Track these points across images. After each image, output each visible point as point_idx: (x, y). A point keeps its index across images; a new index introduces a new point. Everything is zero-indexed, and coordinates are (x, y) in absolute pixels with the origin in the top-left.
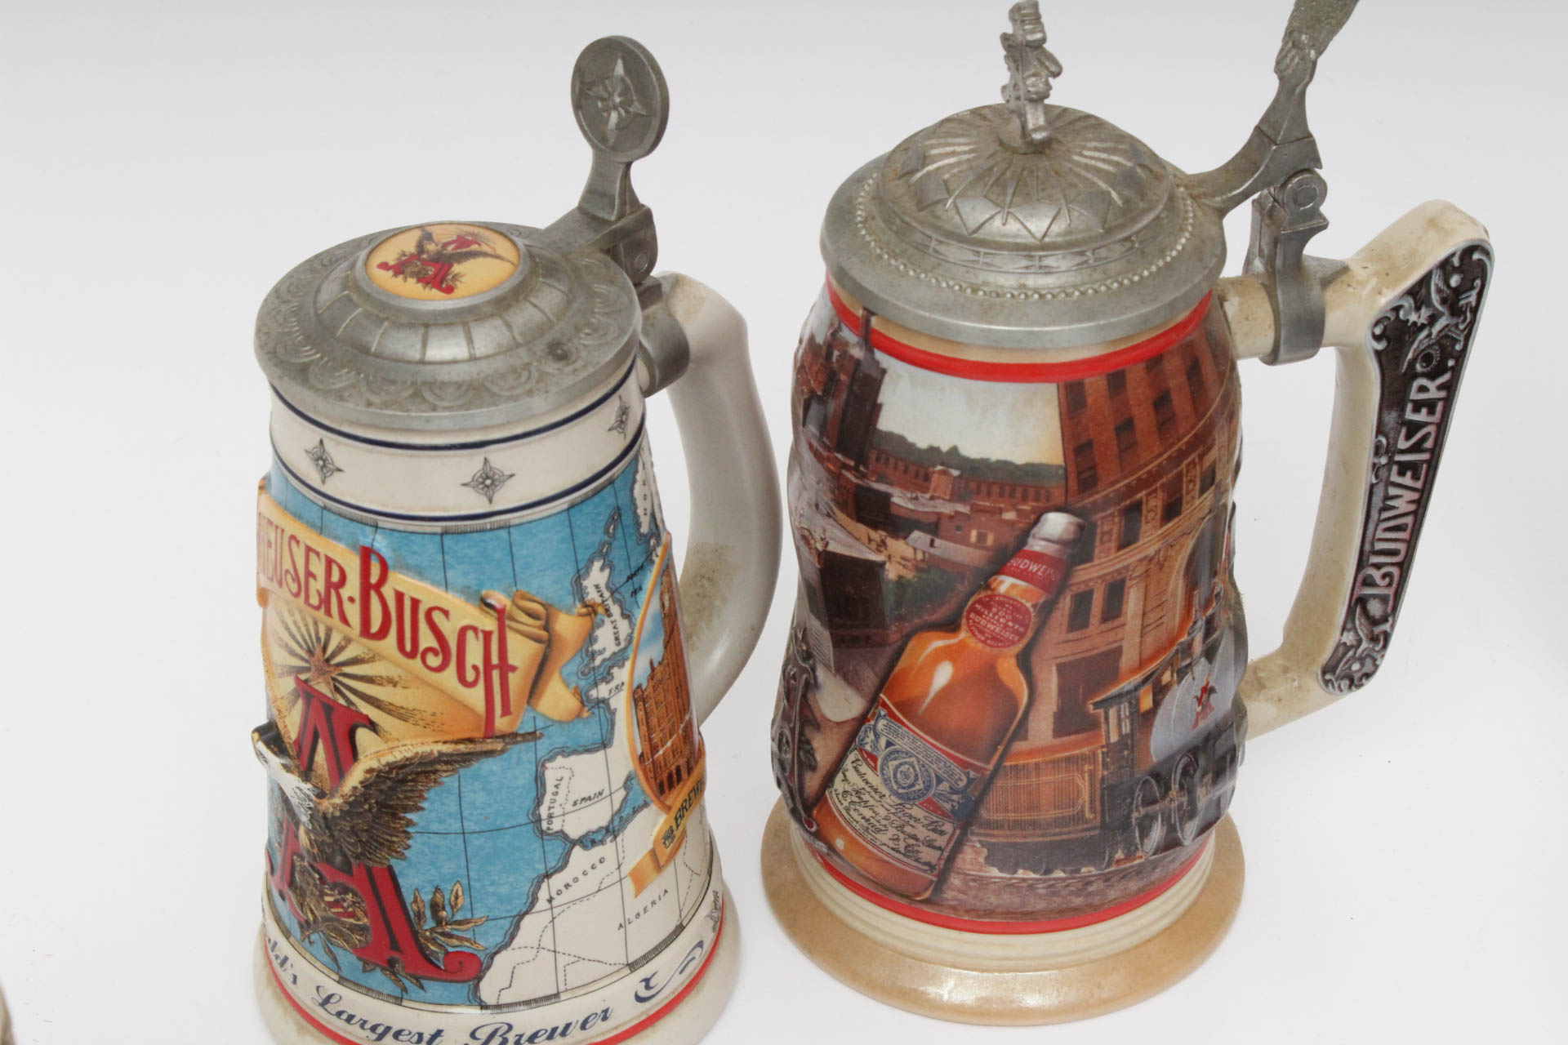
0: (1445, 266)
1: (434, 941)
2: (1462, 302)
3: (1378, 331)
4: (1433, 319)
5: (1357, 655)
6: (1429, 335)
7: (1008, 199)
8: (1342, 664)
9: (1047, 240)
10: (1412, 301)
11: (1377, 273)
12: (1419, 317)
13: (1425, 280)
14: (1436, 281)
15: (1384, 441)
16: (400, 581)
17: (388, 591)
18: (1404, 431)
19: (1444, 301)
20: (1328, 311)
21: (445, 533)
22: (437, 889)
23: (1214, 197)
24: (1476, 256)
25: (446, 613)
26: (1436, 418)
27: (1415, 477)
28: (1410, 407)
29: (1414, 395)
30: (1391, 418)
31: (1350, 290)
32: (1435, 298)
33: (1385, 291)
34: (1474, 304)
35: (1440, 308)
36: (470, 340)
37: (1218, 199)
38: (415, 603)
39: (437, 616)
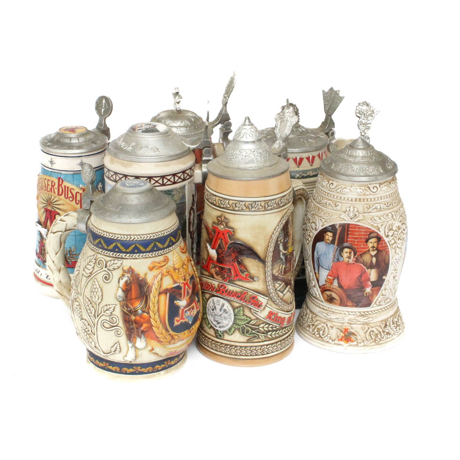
16: (65, 184)
17: (63, 186)
21: (74, 174)
36: (78, 140)
38: (68, 188)
39: (72, 190)
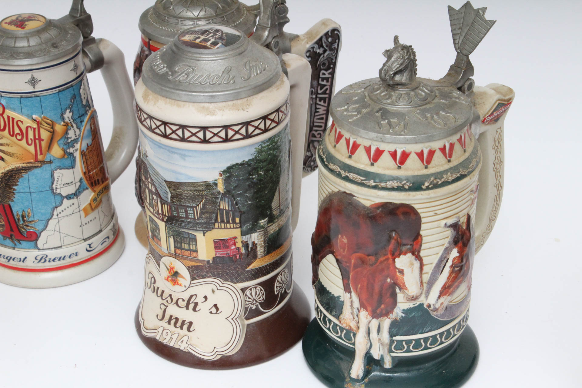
0: (326, 34)
1: (23, 228)
2: (333, 47)
3: (308, 54)
4: (325, 51)
5: (312, 160)
6: (324, 57)
7: (188, 6)
8: (307, 162)
9: (198, 17)
10: (317, 46)
11: (307, 38)
12: (320, 51)
13: (321, 39)
14: (324, 39)
15: (314, 90)
16: (9, 113)
17: (5, 116)
18: (319, 87)
19: (327, 46)
20: (292, 47)
21: (21, 97)
22: (23, 211)
23: (254, 11)
24: (336, 32)
25: (22, 122)
26: (329, 83)
27: (325, 102)
28: (320, 79)
29: (321, 76)
30: (315, 83)
31: (299, 42)
32: (324, 45)
33: (309, 42)
34: (337, 47)
35: (326, 48)
36: (28, 41)
37: (256, 12)
38: (13, 119)
39: (19, 123)
